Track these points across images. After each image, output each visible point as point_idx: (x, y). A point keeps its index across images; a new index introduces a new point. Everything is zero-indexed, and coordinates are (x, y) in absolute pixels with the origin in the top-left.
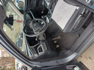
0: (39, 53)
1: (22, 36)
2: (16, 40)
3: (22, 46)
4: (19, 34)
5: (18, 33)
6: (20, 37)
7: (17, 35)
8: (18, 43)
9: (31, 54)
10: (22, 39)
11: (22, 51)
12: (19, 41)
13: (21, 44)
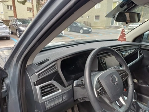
0: (38, 87)
1: (86, 32)
2: (80, 23)
3: (70, 31)
4: (90, 28)
5: (91, 26)
6: (85, 29)
7: (89, 24)
8: (75, 25)
9: (39, 64)
10: (82, 31)
11: (63, 32)
12: (78, 27)
13: (73, 29)
